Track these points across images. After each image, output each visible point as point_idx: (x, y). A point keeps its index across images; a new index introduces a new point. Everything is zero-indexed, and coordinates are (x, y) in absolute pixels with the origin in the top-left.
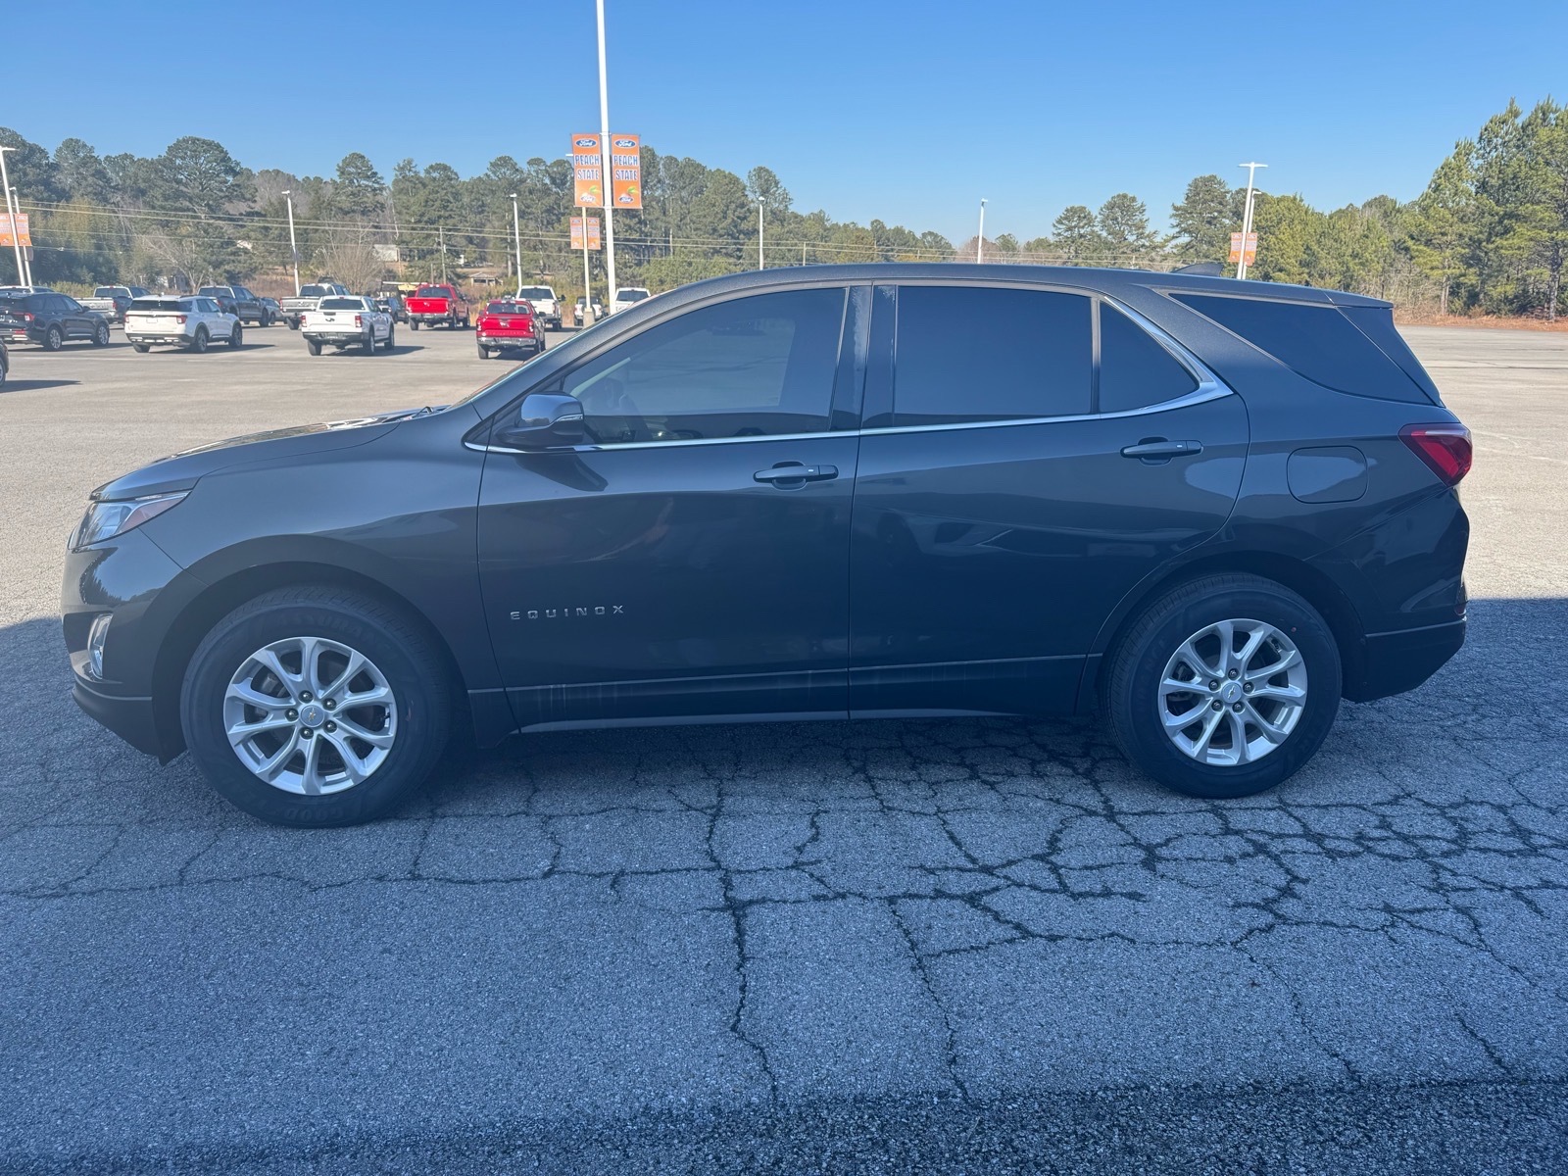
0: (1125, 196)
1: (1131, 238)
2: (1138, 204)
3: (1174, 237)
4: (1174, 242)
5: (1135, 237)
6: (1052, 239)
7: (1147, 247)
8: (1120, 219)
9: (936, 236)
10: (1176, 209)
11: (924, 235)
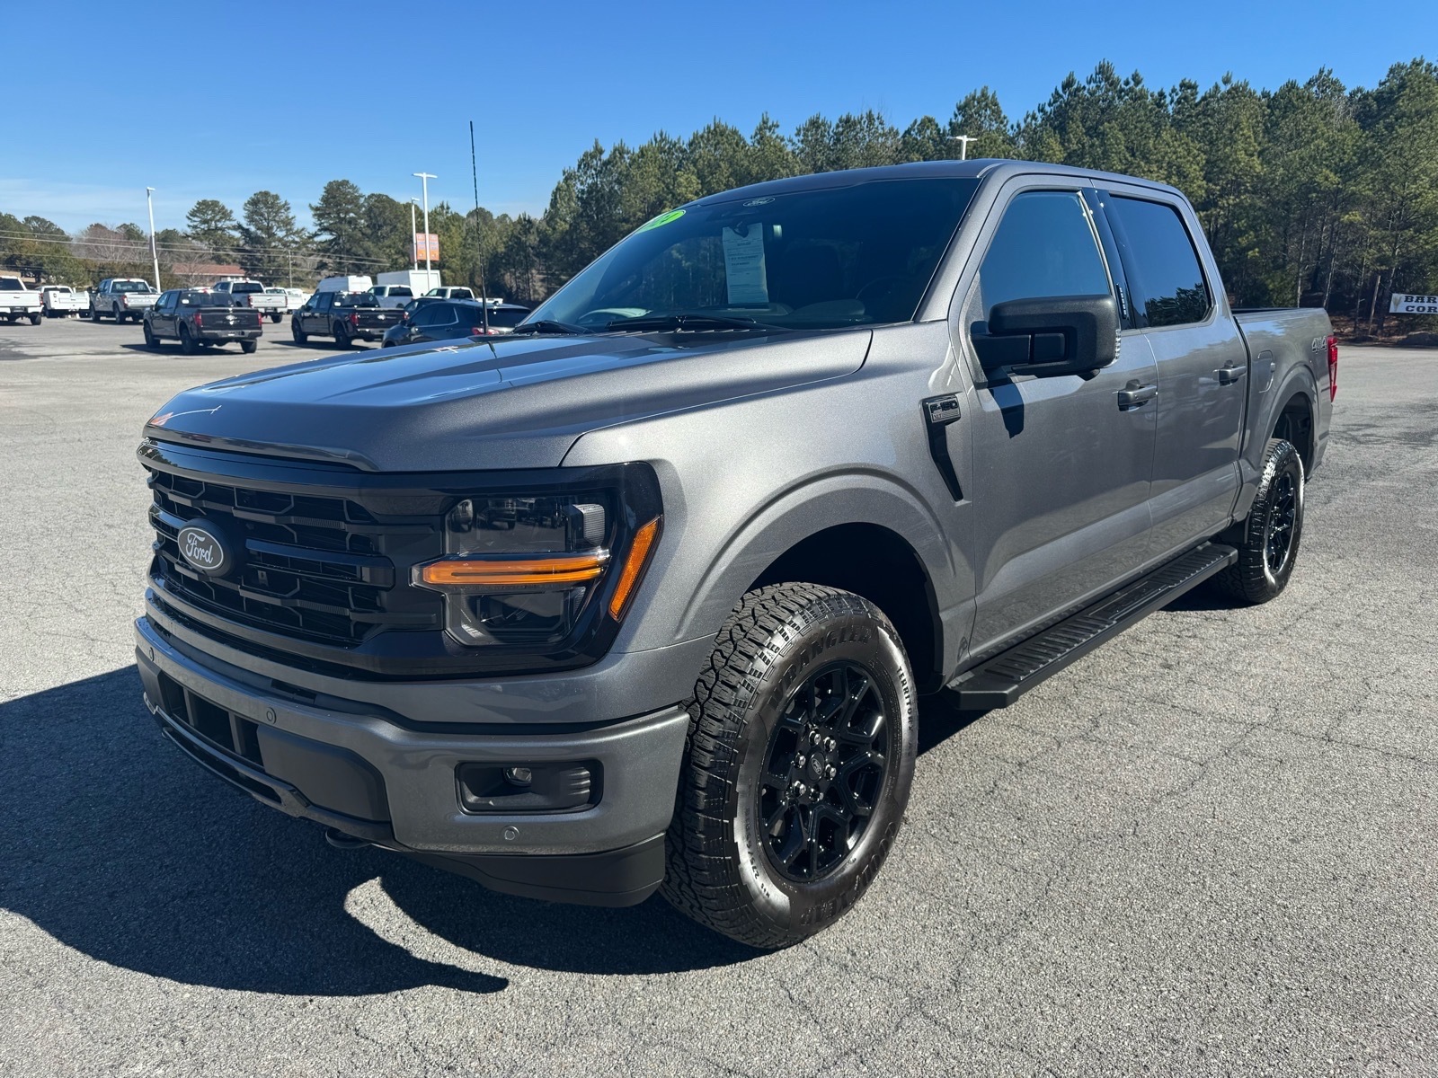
0: (266, 194)
1: (281, 234)
2: (282, 201)
3: (316, 235)
4: (316, 239)
5: (284, 233)
6: (189, 231)
7: (296, 243)
8: (266, 215)
9: (43, 221)
10: (317, 209)
11: (26, 219)
